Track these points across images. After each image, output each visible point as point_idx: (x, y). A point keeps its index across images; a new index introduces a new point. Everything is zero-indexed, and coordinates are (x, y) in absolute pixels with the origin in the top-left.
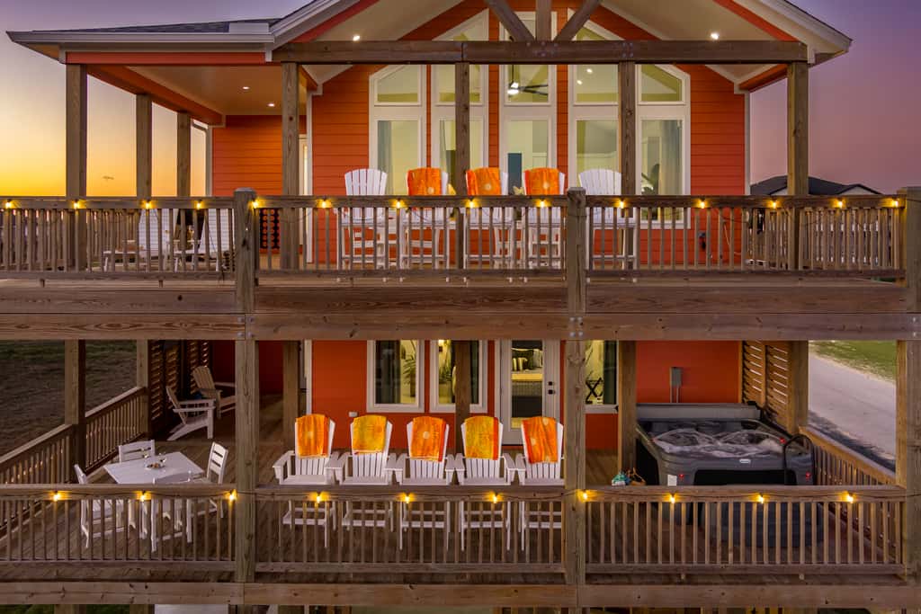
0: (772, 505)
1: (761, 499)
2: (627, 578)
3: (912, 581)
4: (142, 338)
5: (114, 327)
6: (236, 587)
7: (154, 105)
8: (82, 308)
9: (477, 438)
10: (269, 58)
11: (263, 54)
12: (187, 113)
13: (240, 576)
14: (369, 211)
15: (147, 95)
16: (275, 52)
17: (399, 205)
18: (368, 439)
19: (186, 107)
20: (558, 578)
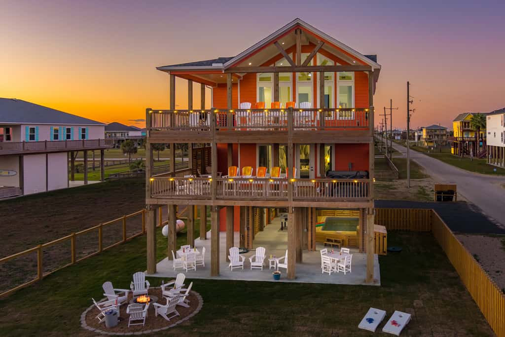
0: (338, 183)
1: (334, 181)
2: (303, 200)
3: (371, 201)
4: (190, 143)
5: (184, 140)
6: (212, 201)
7: (193, 82)
8: (177, 136)
9: (274, 172)
10: (223, 72)
11: (222, 71)
12: (204, 84)
13: (213, 198)
14: (242, 113)
15: (191, 80)
16: (225, 70)
17: (248, 111)
18: (247, 172)
19: (203, 82)
20: (287, 200)
